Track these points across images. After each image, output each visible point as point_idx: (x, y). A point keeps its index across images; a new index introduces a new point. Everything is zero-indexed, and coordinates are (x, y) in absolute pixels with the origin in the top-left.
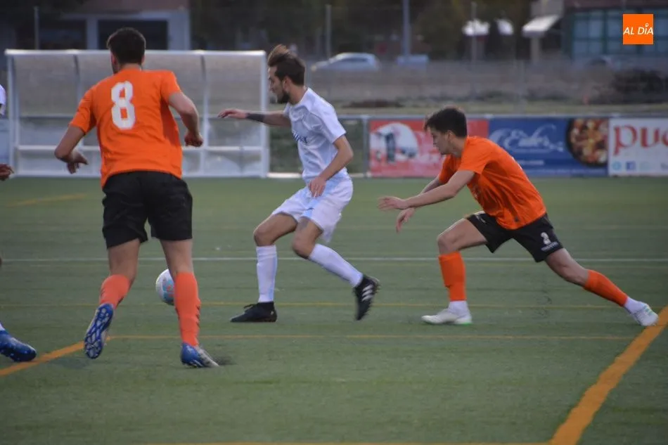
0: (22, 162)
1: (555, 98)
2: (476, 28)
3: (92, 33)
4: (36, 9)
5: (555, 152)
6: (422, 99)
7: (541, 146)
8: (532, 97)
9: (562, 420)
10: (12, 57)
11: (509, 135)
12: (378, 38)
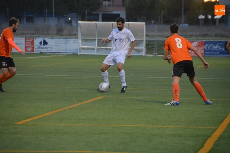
0: (81, 50)
1: (222, 36)
2: (202, 17)
3: (100, 17)
4: (86, 11)
5: (222, 50)
6: (186, 35)
7: (218, 49)
8: (216, 36)
9: (222, 121)
10: (80, 23)
11: (210, 45)
12: (176, 19)
